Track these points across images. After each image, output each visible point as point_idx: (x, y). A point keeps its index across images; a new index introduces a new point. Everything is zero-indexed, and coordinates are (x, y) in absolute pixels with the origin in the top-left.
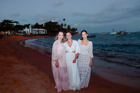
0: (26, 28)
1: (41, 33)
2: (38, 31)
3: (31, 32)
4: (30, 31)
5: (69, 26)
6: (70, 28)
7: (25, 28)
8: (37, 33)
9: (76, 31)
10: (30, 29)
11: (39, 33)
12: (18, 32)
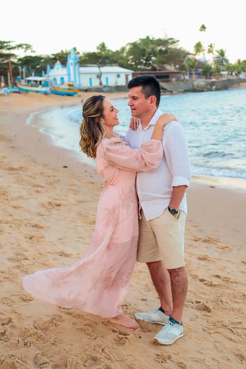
0: (58, 65)
1: (110, 84)
2: (99, 76)
4: (69, 75)
6: (227, 61)
7: (52, 68)
8: (96, 83)
10: (72, 68)
11: (101, 84)
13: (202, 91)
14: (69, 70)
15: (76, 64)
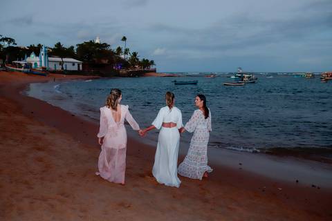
0: (33, 55)
1: (68, 69)
2: (61, 63)
3: (43, 65)
4: (41, 61)
5: (135, 54)
6: (138, 59)
7: (29, 56)
8: (59, 68)
9: (152, 67)
10: (43, 57)
11: (62, 68)
12: (15, 65)
13: (125, 77)
14: (41, 58)
15: (45, 54)
